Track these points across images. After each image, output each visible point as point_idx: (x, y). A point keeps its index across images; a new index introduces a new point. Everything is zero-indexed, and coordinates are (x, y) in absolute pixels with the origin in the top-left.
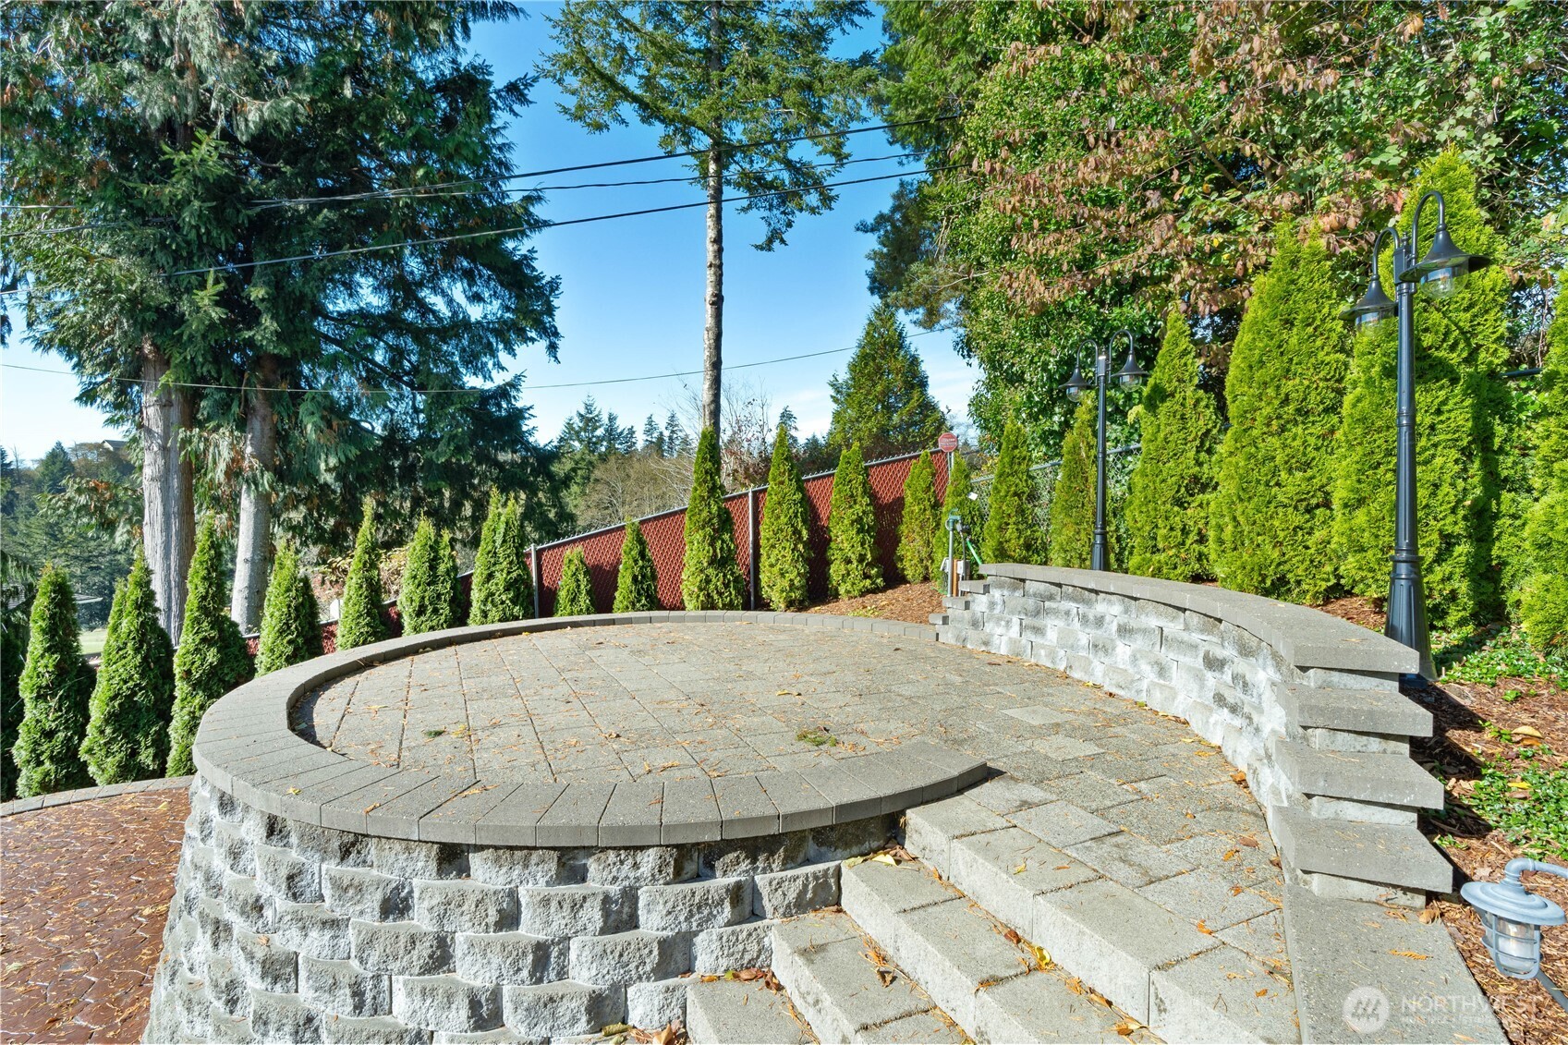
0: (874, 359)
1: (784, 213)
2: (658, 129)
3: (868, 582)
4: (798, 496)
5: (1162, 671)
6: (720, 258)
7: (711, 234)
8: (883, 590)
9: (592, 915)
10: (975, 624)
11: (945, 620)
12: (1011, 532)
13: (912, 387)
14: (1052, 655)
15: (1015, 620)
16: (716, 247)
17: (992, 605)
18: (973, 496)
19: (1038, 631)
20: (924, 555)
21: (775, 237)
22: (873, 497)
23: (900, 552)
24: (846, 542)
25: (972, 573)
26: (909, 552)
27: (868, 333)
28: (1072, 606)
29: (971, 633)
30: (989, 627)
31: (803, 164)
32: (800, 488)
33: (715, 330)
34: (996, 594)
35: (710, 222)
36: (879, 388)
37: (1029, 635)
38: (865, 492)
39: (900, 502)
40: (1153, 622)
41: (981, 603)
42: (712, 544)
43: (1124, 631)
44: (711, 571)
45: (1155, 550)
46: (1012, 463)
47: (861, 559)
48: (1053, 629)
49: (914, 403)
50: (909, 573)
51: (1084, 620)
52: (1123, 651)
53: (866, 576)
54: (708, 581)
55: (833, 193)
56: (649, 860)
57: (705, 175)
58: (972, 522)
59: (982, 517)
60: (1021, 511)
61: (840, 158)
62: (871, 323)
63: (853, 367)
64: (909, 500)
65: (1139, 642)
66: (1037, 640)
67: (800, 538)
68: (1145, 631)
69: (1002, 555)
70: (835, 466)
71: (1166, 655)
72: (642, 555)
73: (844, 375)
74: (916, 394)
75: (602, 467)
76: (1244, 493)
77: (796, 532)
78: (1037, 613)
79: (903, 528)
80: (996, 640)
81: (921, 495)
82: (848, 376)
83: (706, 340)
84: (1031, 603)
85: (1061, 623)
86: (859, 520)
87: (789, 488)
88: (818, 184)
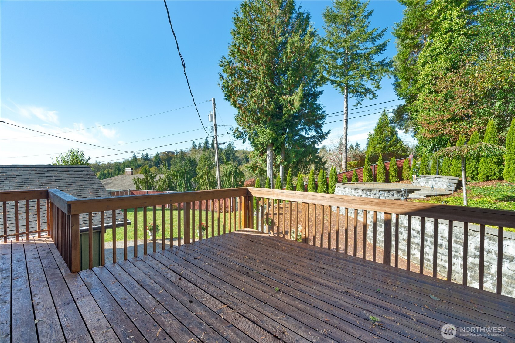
0: (382, 128)
1: (361, 97)
2: (334, 85)
3: (396, 180)
4: (384, 166)
5: (443, 185)
6: (347, 111)
7: (345, 106)
8: (399, 181)
9: (391, 195)
10: (418, 183)
11: (414, 183)
12: (424, 171)
13: (393, 135)
14: (430, 185)
15: (425, 182)
16: (346, 109)
17: (421, 180)
18: (417, 166)
19: (428, 183)
20: (407, 175)
21: (359, 103)
22: (398, 166)
23: (402, 175)
24: (392, 173)
25: (417, 176)
26: (404, 175)
27: (380, 121)
28: (433, 179)
29: (418, 184)
30: (420, 183)
31: (369, 89)
32: (384, 164)
33: (346, 127)
34: (422, 179)
35: (345, 103)
36: (383, 136)
37: (427, 183)
38: (396, 165)
39: (402, 167)
40: (442, 180)
41: (419, 180)
42: (369, 173)
43: (439, 181)
44: (369, 178)
45: (446, 173)
46: (424, 161)
47: (395, 176)
48: (430, 182)
49: (394, 139)
50: (404, 179)
51: (434, 181)
52: (439, 184)
53: (396, 179)
54: (368, 179)
55: (376, 95)
56: (395, 192)
58: (418, 170)
59: (419, 169)
60: (426, 168)
61: (378, 87)
62: (380, 118)
63: (375, 130)
64: (404, 166)
65: (440, 182)
66: (428, 184)
67: (384, 173)
68: (441, 181)
69: (422, 174)
70: (390, 160)
71: (443, 183)
72: (356, 175)
73: (373, 132)
74: (394, 137)
76: (455, 166)
77: (384, 171)
78: (428, 181)
79: (403, 171)
80: (422, 185)
81: (406, 165)
82: (374, 132)
83: (344, 130)
84: (427, 179)
85: (431, 182)
86: (395, 170)
87: (382, 164)
88: (372, 93)
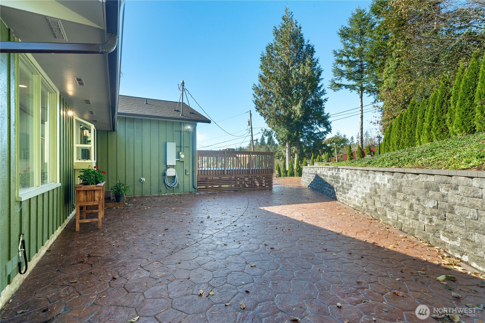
2: (349, 89)
4: (361, 151)
6: (362, 109)
7: (360, 104)
57: (359, 93)
75: (342, 149)
